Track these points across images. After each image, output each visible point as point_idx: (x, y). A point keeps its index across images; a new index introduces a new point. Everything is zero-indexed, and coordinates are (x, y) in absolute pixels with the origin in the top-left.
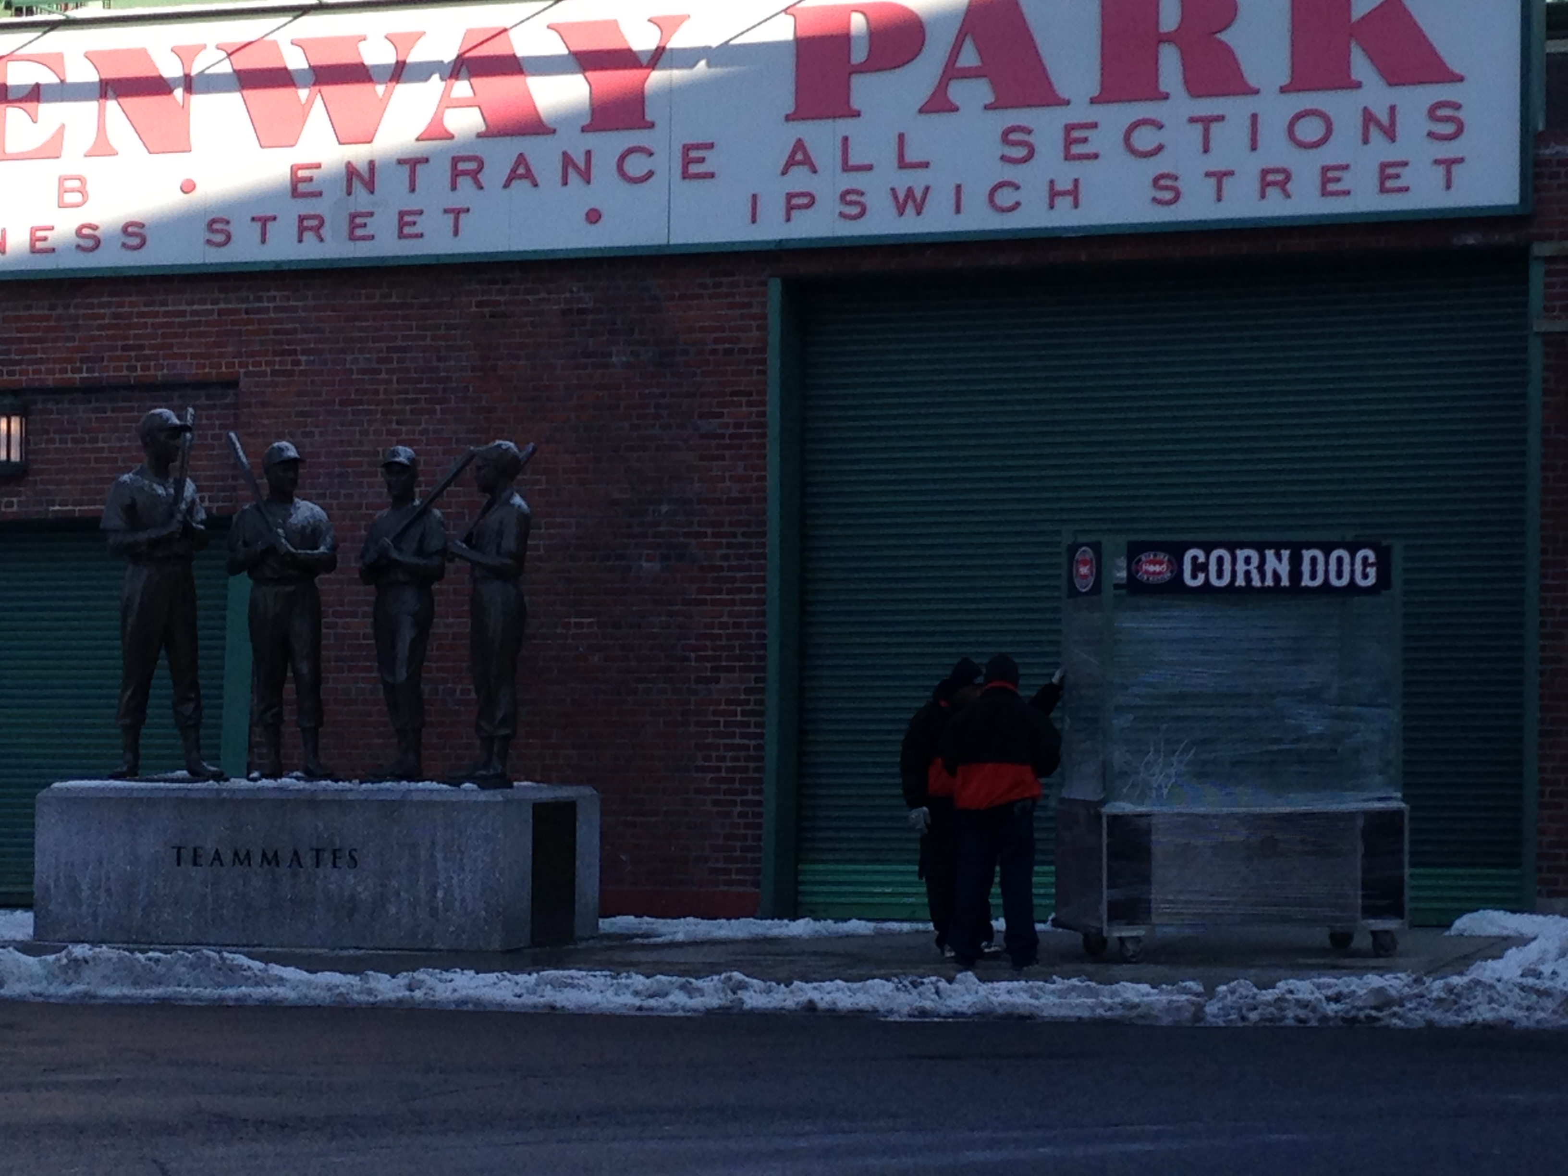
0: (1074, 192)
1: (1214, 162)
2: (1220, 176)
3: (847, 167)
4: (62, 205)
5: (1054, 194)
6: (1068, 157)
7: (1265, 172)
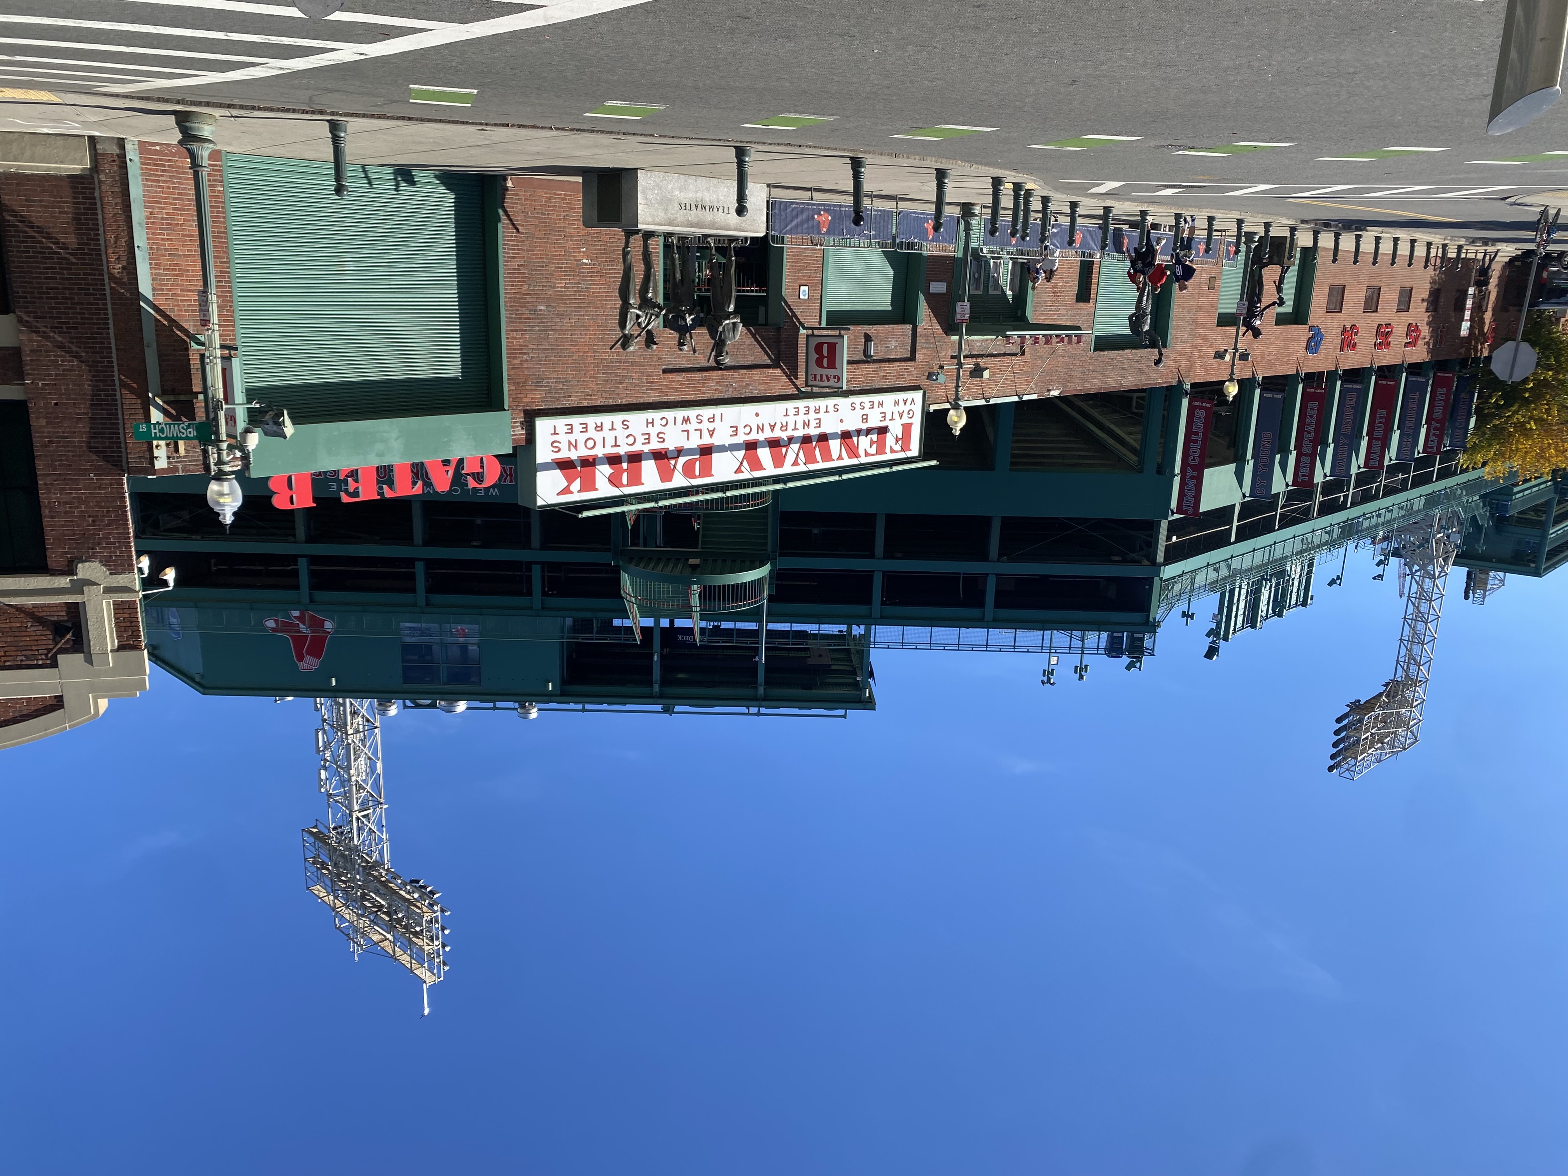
0: (648, 423)
1: (613, 433)
2: (612, 429)
3: (700, 430)
4: (867, 415)
5: (652, 423)
6: (649, 434)
7: (601, 430)
